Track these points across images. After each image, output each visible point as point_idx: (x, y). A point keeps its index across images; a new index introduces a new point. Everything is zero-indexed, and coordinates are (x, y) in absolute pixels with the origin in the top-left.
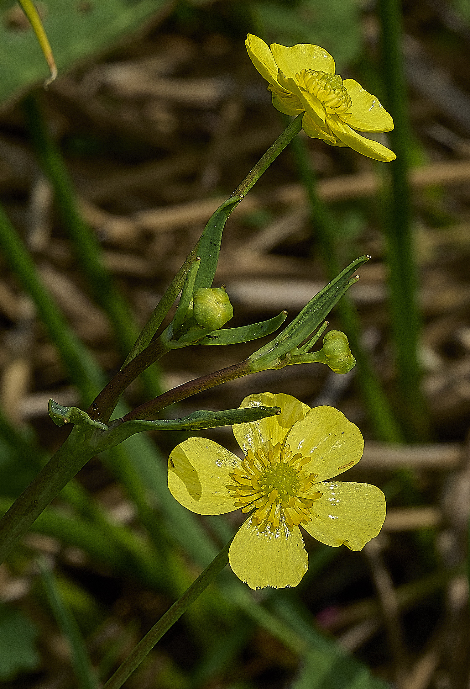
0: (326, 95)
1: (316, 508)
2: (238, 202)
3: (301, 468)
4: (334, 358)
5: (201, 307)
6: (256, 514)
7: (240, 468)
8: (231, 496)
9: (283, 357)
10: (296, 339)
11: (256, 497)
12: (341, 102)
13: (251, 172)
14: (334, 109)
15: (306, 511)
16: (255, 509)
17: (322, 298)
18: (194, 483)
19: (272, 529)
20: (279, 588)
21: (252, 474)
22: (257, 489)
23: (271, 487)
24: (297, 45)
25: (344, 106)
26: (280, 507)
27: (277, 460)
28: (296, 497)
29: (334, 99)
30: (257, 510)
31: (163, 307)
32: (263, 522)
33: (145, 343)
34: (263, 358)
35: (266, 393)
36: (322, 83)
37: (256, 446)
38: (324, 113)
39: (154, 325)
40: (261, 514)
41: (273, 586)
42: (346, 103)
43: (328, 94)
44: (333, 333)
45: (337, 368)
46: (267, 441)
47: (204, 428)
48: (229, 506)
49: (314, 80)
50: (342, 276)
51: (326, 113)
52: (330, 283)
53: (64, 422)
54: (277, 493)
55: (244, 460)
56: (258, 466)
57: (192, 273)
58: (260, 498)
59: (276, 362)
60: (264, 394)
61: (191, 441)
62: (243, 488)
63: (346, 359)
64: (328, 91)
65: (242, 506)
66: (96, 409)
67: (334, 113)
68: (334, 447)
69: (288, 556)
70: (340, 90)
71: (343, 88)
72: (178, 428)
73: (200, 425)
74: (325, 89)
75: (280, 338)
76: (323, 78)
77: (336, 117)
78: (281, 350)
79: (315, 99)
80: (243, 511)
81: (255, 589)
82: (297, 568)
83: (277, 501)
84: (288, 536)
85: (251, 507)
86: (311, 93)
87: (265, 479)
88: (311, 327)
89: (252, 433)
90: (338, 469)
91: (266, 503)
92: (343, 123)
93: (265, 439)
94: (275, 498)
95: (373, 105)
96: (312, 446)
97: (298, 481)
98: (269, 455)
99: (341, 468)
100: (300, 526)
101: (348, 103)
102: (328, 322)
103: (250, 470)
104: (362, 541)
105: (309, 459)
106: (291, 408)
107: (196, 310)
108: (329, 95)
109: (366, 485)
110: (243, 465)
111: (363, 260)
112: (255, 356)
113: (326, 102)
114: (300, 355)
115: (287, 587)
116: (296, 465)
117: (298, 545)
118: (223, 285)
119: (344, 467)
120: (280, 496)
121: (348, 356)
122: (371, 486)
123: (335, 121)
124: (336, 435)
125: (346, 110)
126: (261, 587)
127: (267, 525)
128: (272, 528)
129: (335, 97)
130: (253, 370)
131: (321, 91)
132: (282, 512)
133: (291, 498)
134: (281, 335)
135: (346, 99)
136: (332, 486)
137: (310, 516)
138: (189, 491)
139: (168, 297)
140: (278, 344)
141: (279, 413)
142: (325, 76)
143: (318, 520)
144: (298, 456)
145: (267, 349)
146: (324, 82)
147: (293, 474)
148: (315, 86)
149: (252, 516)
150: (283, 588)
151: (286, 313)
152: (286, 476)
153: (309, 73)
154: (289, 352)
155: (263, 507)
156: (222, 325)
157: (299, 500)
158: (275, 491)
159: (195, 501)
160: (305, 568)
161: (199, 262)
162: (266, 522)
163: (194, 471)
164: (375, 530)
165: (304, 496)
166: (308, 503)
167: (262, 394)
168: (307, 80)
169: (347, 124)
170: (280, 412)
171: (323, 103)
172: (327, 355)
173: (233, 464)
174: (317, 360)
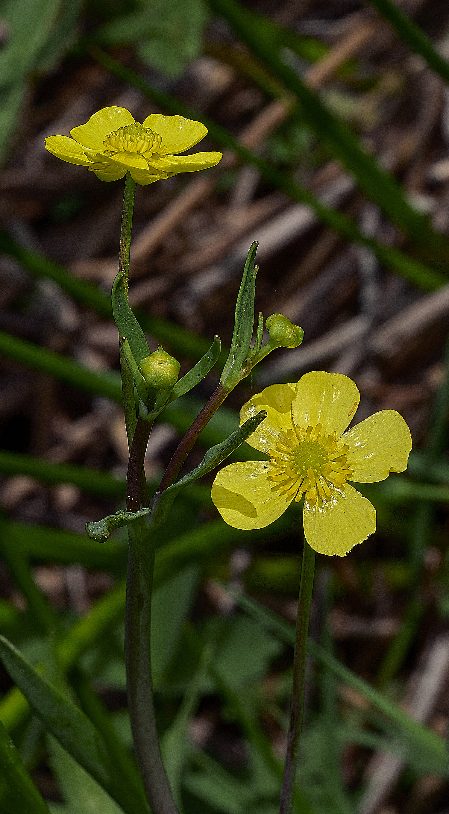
0: (136, 145)
1: (351, 458)
2: (123, 276)
3: (319, 436)
4: (284, 338)
5: (150, 376)
6: (308, 496)
7: (272, 468)
8: (279, 495)
9: (245, 364)
10: (244, 344)
11: (298, 483)
12: (151, 142)
13: (121, 241)
14: (149, 151)
15: (345, 467)
16: (304, 494)
17: (243, 298)
18: (245, 505)
19: (329, 499)
20: (363, 541)
21: (284, 467)
22: (295, 477)
23: (304, 469)
24: (91, 118)
25: (155, 144)
26: (322, 477)
27: (296, 442)
28: (330, 461)
29: (143, 144)
30: (307, 493)
31: (127, 389)
32: (317, 498)
33: (133, 425)
34: (230, 375)
35: (254, 396)
36: (127, 138)
37: (273, 443)
38: (143, 159)
39: (130, 407)
40: (312, 493)
41: (358, 544)
42: (155, 140)
43: (136, 143)
44: (270, 319)
45: (292, 344)
46: (279, 433)
47: (220, 461)
48: (284, 505)
49: (118, 140)
50: (247, 270)
51: (145, 159)
52: (242, 282)
53: (105, 538)
54: (312, 470)
55: (271, 461)
56: (285, 457)
57: (127, 353)
58: (303, 481)
59: (243, 371)
60: (253, 398)
61: (220, 474)
62: (285, 483)
63: (293, 333)
64: (135, 141)
65: (294, 497)
66: (132, 500)
67: (151, 154)
68: (333, 401)
69: (354, 511)
70: (144, 133)
71: (146, 130)
72: (203, 473)
73: (216, 461)
74: (132, 141)
75: (233, 350)
76: (125, 133)
77: (155, 156)
78: (240, 360)
79: (130, 154)
80: (297, 501)
81: (346, 555)
82: (367, 516)
83: (316, 475)
84: (344, 495)
85: (300, 494)
86: (124, 151)
87: (296, 466)
88: (250, 327)
89: (263, 435)
90: (348, 416)
91: (310, 482)
92: (164, 156)
93: (276, 434)
94: (313, 475)
95: (181, 123)
96: (317, 412)
97: (322, 449)
98: (287, 443)
99: (350, 414)
100: (347, 481)
101: (158, 139)
102: (261, 313)
103: (280, 465)
104: (403, 460)
105: (320, 426)
106: (281, 394)
107: (148, 381)
108: (138, 143)
109: (377, 414)
110: (272, 464)
111: (254, 248)
112: (224, 377)
113: (139, 150)
114: (257, 353)
115: (369, 536)
116: (313, 436)
117: (356, 498)
118: (158, 345)
119: (352, 411)
120: (316, 470)
121: (293, 330)
122: (382, 412)
123: (157, 159)
124: (329, 391)
125: (159, 146)
126: (349, 550)
127: (322, 499)
128: (327, 498)
129: (144, 142)
130: (229, 389)
131: (130, 145)
132: (326, 481)
133: (324, 466)
134: (232, 348)
135: (154, 137)
136: (351, 433)
137: (351, 469)
138: (246, 514)
139: (125, 379)
140: (234, 356)
141: (265, 415)
142: (125, 130)
143: (359, 467)
144: (310, 429)
145: (229, 366)
146: (127, 136)
147: (314, 446)
148: (123, 144)
149: (306, 500)
150: (366, 539)
151: (217, 336)
152: (310, 453)
153: (112, 137)
154: (246, 357)
155: (310, 487)
156: (176, 378)
157: (334, 462)
158: (310, 470)
159: (255, 519)
160: (373, 511)
161: (127, 341)
162: (320, 497)
163: (238, 496)
164: (408, 444)
165: (335, 456)
166: (341, 459)
167: (251, 399)
168: (114, 143)
169: (168, 154)
170: (267, 414)
171: (138, 153)
172: (277, 340)
173: (265, 469)
174: (272, 348)
